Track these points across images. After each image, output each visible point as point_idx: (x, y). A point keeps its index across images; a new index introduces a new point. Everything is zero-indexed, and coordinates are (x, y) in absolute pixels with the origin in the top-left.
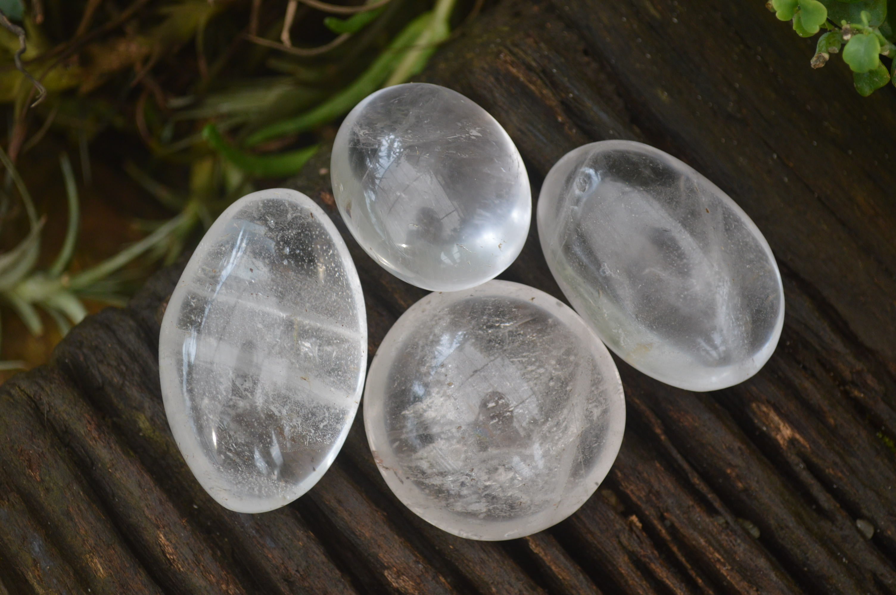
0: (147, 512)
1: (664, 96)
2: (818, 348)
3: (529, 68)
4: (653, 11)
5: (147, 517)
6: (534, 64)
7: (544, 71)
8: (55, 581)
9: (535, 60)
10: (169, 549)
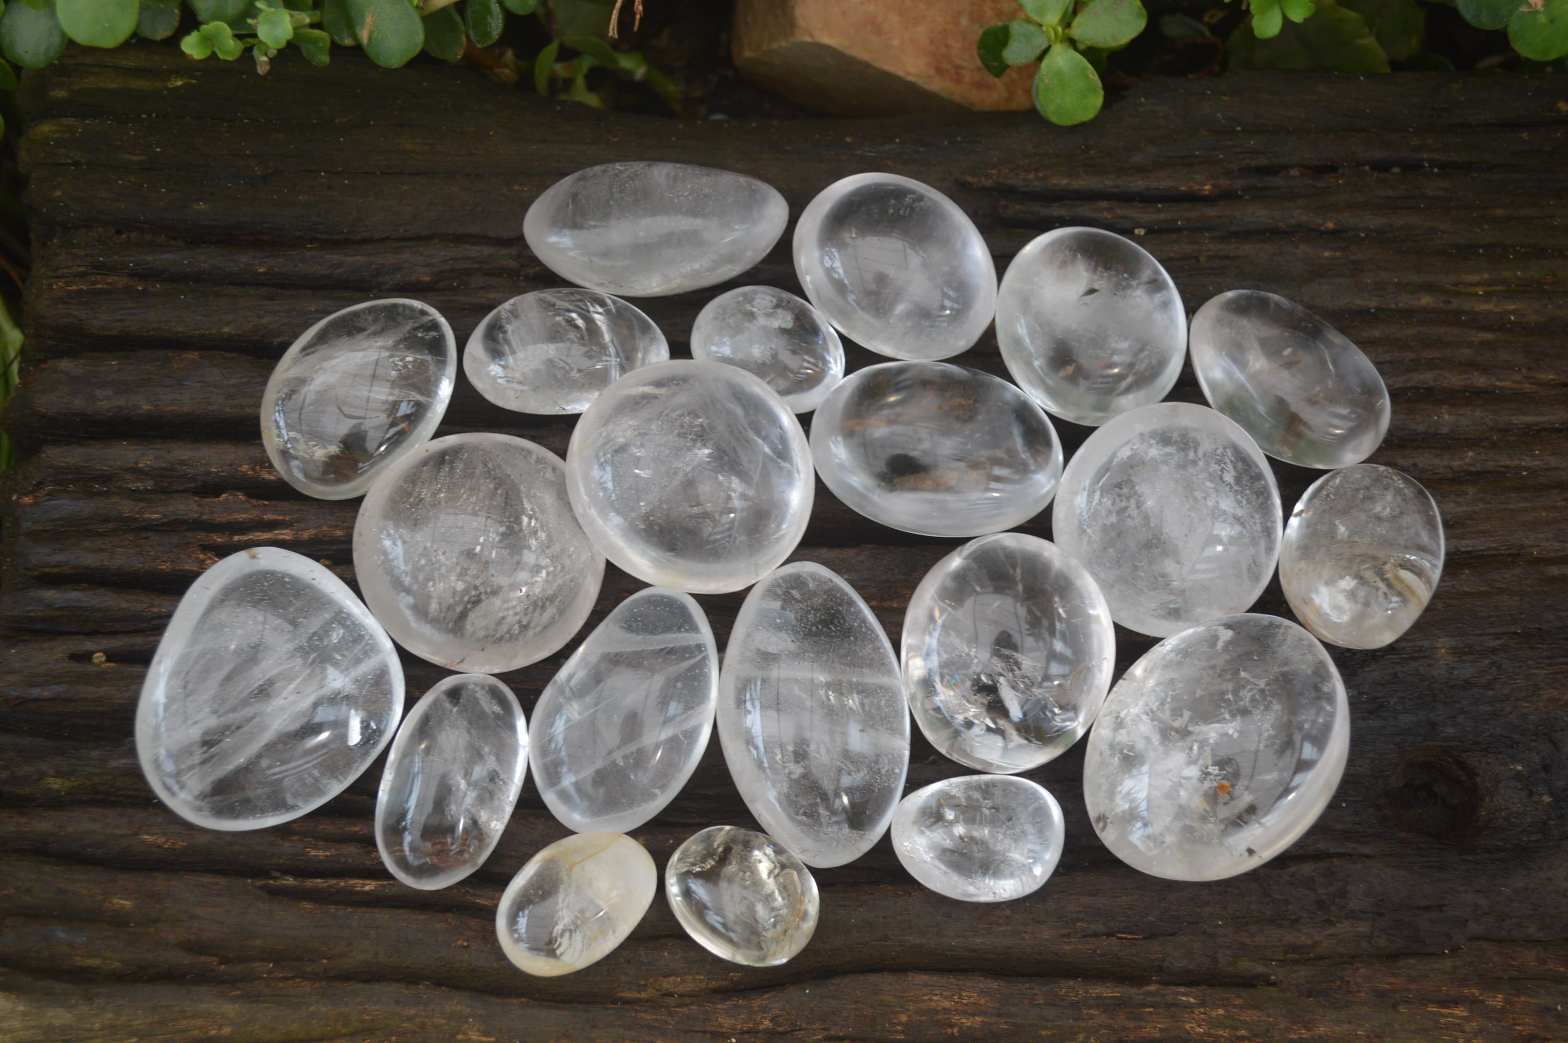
0: (118, 832)
1: (202, 206)
2: (477, 266)
3: (82, 275)
4: (135, 158)
5: (122, 836)
6: (82, 269)
7: (95, 267)
8: (99, 942)
9: (80, 266)
10: (161, 840)
